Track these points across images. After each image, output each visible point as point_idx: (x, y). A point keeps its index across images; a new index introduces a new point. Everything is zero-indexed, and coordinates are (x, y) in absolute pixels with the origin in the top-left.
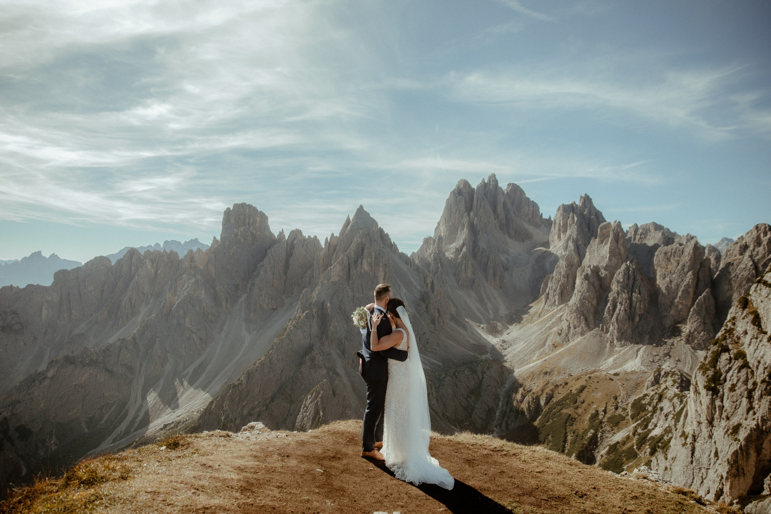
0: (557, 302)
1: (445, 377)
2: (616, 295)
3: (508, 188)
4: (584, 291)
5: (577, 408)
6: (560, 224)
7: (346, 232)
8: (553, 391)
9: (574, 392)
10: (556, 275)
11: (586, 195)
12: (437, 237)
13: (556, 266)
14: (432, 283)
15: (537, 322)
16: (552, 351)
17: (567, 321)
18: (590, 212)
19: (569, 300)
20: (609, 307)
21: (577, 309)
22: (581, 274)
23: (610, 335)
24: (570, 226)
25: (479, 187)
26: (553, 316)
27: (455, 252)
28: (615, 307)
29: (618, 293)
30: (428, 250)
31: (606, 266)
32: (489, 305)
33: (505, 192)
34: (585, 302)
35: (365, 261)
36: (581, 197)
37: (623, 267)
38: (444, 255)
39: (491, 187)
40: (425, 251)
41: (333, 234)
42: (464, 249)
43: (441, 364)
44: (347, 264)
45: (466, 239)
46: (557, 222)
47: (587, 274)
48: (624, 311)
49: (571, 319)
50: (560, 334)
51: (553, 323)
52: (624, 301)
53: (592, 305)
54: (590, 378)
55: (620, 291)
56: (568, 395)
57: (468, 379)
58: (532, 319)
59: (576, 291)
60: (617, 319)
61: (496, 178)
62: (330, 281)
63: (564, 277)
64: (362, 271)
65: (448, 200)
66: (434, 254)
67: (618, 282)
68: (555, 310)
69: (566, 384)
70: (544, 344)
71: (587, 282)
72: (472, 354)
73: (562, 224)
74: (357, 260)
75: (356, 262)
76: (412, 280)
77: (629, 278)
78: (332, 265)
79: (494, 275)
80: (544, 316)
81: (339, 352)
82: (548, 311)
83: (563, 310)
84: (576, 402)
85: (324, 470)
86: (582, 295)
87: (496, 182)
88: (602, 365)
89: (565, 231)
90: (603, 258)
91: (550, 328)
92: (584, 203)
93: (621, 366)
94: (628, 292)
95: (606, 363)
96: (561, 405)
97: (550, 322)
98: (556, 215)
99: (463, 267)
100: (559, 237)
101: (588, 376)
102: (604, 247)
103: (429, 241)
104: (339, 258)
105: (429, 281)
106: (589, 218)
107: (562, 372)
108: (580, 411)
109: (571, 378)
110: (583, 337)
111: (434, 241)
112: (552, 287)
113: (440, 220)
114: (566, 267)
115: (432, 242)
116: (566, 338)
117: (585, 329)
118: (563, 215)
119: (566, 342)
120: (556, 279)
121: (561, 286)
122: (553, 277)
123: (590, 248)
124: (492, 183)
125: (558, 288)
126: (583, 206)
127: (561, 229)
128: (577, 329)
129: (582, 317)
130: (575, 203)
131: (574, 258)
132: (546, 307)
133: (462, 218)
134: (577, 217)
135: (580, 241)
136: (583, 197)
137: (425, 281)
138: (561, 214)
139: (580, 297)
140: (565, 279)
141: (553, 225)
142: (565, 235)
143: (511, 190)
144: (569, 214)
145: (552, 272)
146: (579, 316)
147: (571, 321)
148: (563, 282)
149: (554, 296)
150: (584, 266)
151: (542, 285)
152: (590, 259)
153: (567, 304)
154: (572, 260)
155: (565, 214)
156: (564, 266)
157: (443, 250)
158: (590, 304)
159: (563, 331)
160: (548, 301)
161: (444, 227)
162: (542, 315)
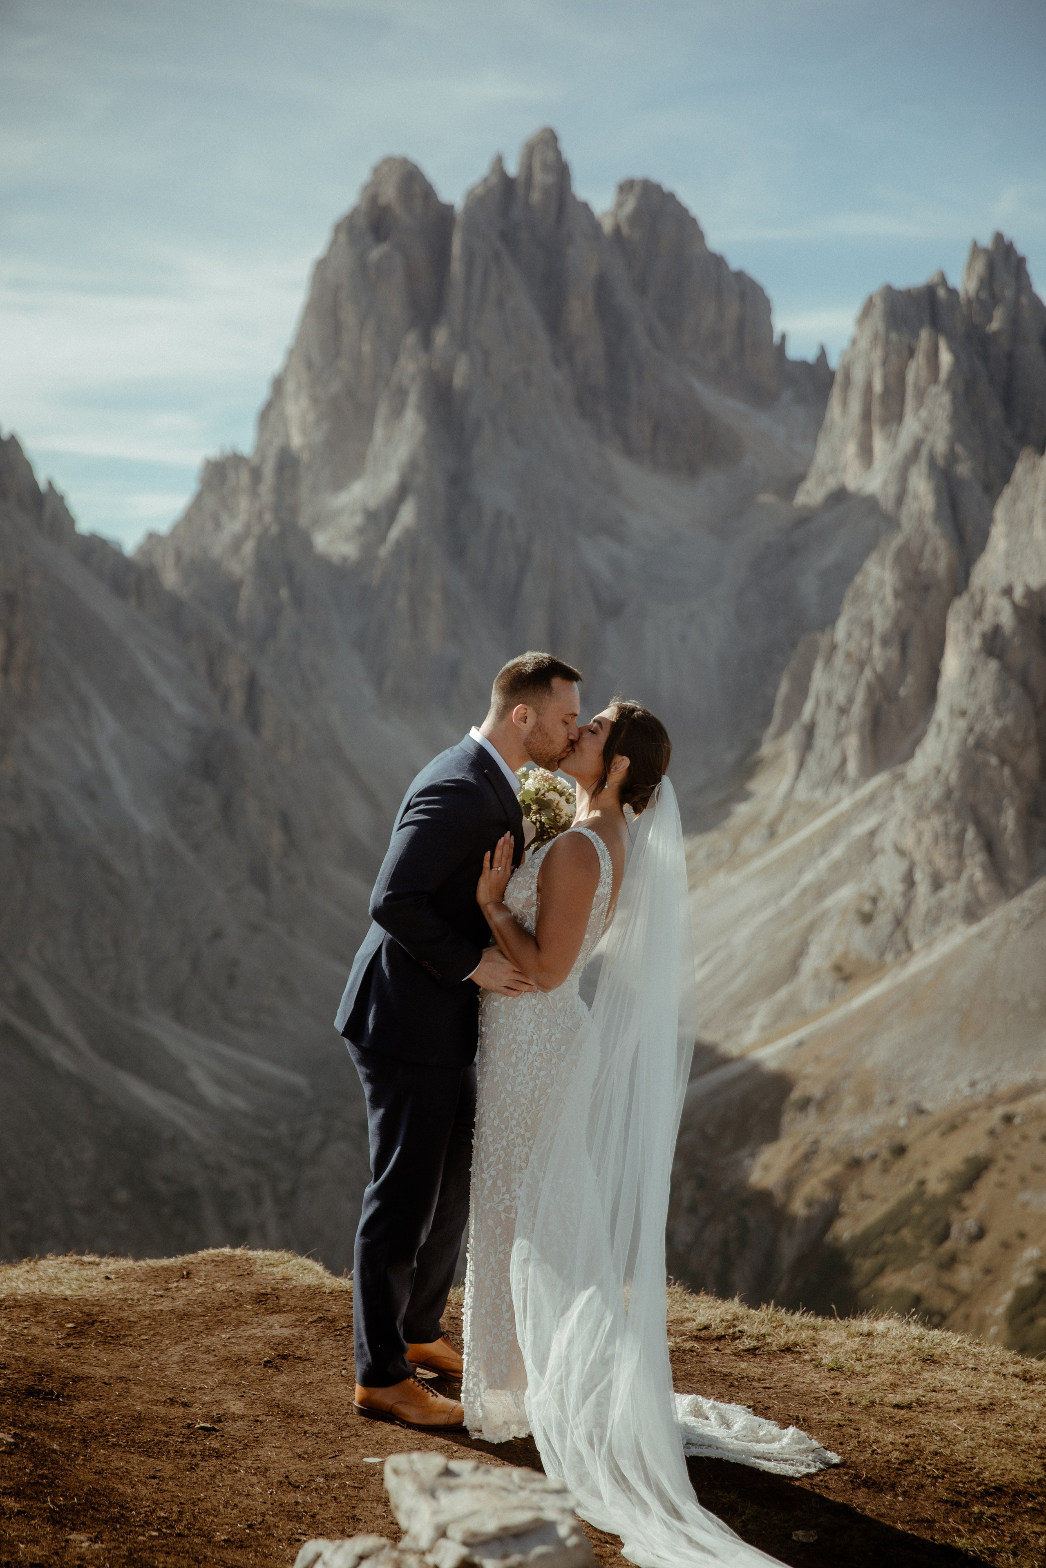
0: (852, 767)
3: (620, 205)
4: (981, 709)
5: (950, 1263)
6: (869, 387)
8: (836, 1186)
9: (937, 1187)
10: (849, 635)
11: (999, 238)
12: (272, 454)
13: (850, 594)
14: (252, 686)
15: (758, 864)
16: (832, 997)
17: (901, 852)
18: (1014, 320)
19: (910, 755)
21: (948, 794)
22: (968, 631)
24: (921, 395)
25: (474, 201)
26: (833, 832)
27: (361, 531)
30: (225, 518)
33: (607, 226)
34: (986, 764)
36: (976, 250)
38: (307, 543)
39: (536, 197)
40: (210, 526)
42: (407, 515)
43: (299, 1080)
45: (412, 467)
46: (858, 375)
47: (997, 630)
49: (919, 841)
50: (867, 918)
51: (835, 867)
53: (1018, 777)
54: (1008, 1119)
56: (907, 1204)
58: (734, 851)
59: (941, 712)
61: (558, 153)
63: (885, 642)
65: (321, 266)
66: (259, 540)
68: (846, 804)
69: (900, 1151)
70: (793, 968)
71: (993, 665)
73: (878, 386)
76: (149, 669)
80: (790, 833)
82: (812, 809)
83: (880, 802)
84: (945, 1235)
85: (15, 1435)
86: (970, 730)
87: (563, 173)
89: (894, 416)
91: (821, 890)
92: (989, 281)
96: (877, 1253)
97: (822, 864)
98: (854, 342)
99: (402, 602)
100: (866, 452)
101: (1000, 1111)
103: (230, 474)
105: (234, 676)
106: (1010, 356)
107: (880, 1098)
108: (963, 1276)
109: (921, 1123)
110: (975, 929)
111: (256, 474)
112: (829, 696)
113: (286, 369)
114: (897, 595)
115: (245, 478)
116: (899, 936)
117: (983, 890)
118: (887, 342)
119: (898, 954)
120: (848, 655)
121: (870, 690)
122: (834, 647)
123: (1014, 501)
124: (540, 178)
125: (860, 696)
126: (984, 295)
127: (877, 409)
128: (945, 893)
129: (970, 834)
130: (943, 280)
131: (935, 554)
132: (802, 793)
133: (395, 358)
134: (953, 350)
135: (964, 469)
136: (985, 251)
137: (214, 680)
138: (875, 337)
139: (964, 741)
140: (893, 653)
141: (836, 392)
142: (892, 438)
143: (635, 219)
144: (916, 335)
145: (829, 621)
146: (954, 829)
147: (919, 856)
148: (880, 667)
149: (840, 736)
150: (983, 591)
151: (784, 687)
152: (1009, 554)
153: (901, 777)
154: (924, 566)
155: (894, 336)
156: (888, 591)
157: (303, 521)
158: (1007, 771)
159: (881, 905)
160: (811, 761)
161: (304, 402)
162: (782, 829)
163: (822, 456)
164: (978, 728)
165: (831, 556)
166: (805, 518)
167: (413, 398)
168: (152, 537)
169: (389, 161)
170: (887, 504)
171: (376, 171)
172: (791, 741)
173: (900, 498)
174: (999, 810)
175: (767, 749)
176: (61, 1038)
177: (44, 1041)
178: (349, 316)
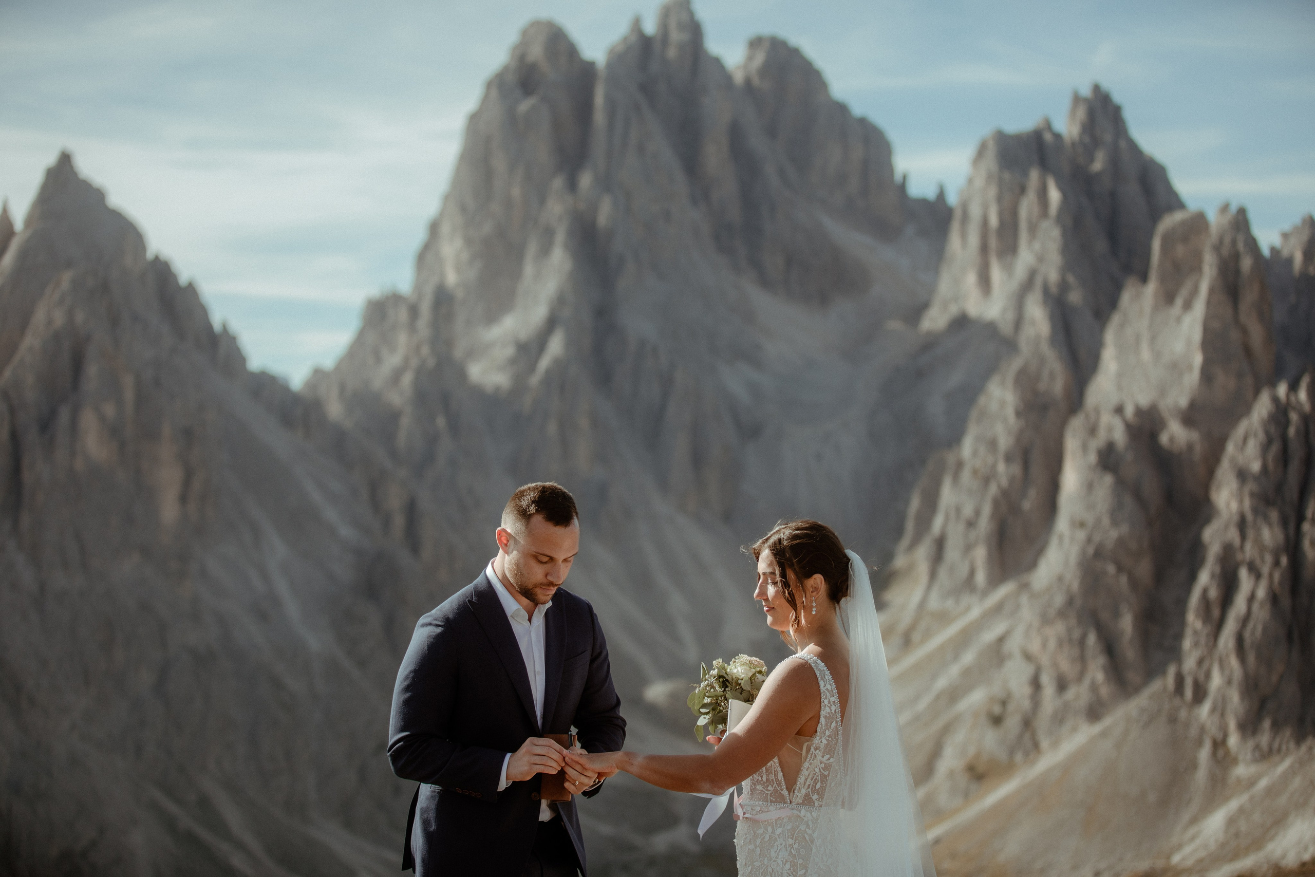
0: (981, 577)
2: (1233, 535)
3: (750, 58)
4: (1098, 521)
6: (985, 222)
10: (975, 453)
11: (1097, 88)
13: (974, 414)
14: (411, 510)
16: (965, 797)
17: (1028, 657)
18: (1115, 162)
19: (1033, 565)
20: (1205, 591)
21: (1070, 601)
22: (1085, 448)
23: (1213, 710)
24: (1033, 229)
25: (617, 58)
26: (965, 641)
27: (513, 361)
28: (1229, 585)
29: (1242, 525)
31: (1193, 405)
32: (677, 603)
33: (739, 77)
34: (1104, 573)
35: (89, 421)
36: (1077, 99)
37: (1262, 407)
38: (462, 375)
39: (672, 54)
40: (370, 360)
42: (556, 346)
45: (560, 301)
46: (975, 211)
47: (1110, 445)
48: (1268, 607)
49: (1044, 645)
50: (997, 721)
51: (967, 673)
52: (1269, 558)
53: (1134, 583)
55: (1249, 517)
59: (1062, 524)
60: (1240, 640)
61: (691, 14)
63: (1008, 458)
64: (79, 465)
65: (474, 119)
66: (417, 372)
67: (1242, 475)
68: (975, 613)
70: (930, 771)
71: (1108, 479)
73: (994, 221)
74: (54, 413)
75: (46, 425)
76: (317, 498)
77: (1284, 457)
79: (698, 459)
80: (924, 640)
82: (943, 618)
83: (1007, 610)
86: (1089, 540)
87: (695, 30)
88: (1180, 847)
89: (1009, 248)
90: (1176, 368)
91: (953, 694)
92: (1090, 126)
93: (1257, 843)
94: (1284, 522)
95: (1193, 838)
97: (955, 670)
98: (970, 181)
99: (552, 428)
100: (985, 282)
102: (1179, 320)
103: (391, 312)
105: (394, 500)
106: (1112, 194)
110: (1097, 728)
111: (414, 311)
112: (958, 510)
113: (442, 213)
114: (1018, 414)
115: (403, 315)
116: (1027, 736)
117: (1105, 691)
118: (1001, 183)
119: (1027, 754)
120: (975, 472)
121: (996, 504)
122: (960, 465)
123: (1122, 326)
124: (677, 36)
125: (987, 510)
126: (1087, 139)
127: (993, 242)
128: (1070, 694)
129: (1092, 639)
130: (1048, 125)
131: (1052, 376)
132: (934, 603)
133: (542, 201)
134: (1061, 188)
135: (1075, 297)
136: (1086, 100)
137: (376, 503)
138: (989, 177)
139: (1083, 552)
140: (1016, 469)
141: (955, 226)
142: (1009, 269)
143: (765, 71)
144: (1025, 174)
145: (955, 440)
146: (1077, 634)
147: (1045, 660)
148: (1004, 482)
149: (968, 548)
150: (1097, 411)
151: (915, 503)
152: (1120, 375)
153: (1025, 586)
154: (1042, 386)
155: (1007, 176)
156: (1010, 412)
157: (458, 353)
158: (1124, 580)
159: (1011, 707)
160: (943, 572)
161: (458, 243)
162: (916, 637)
163: (944, 287)
164: (1097, 538)
165: (956, 378)
166: (930, 343)
167: (560, 237)
168: (318, 374)
169: (536, 25)
170: (1006, 328)
171: (525, 33)
172: (922, 554)
173: (1018, 323)
174: (1117, 615)
175: (900, 562)
176: (240, 846)
177: (224, 847)
178: (500, 163)
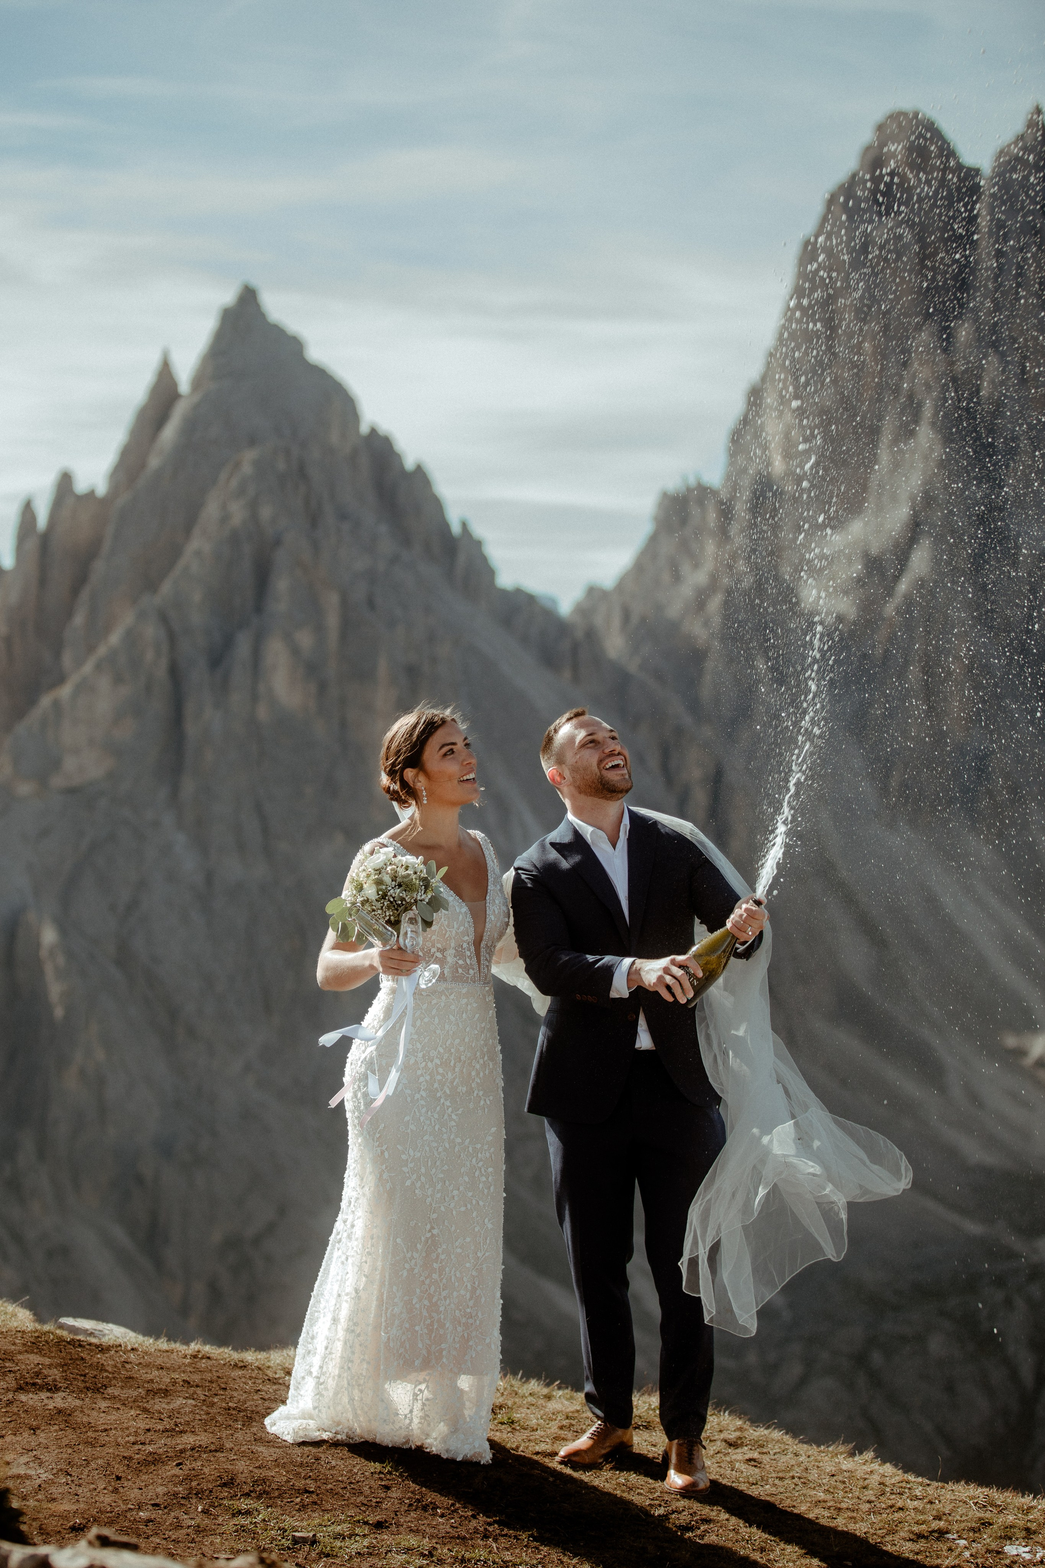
1: (803, 1381)
7: (154, 462)
12: (747, 485)
14: (718, 783)
25: (1006, 161)
27: (861, 582)
35: (276, 651)
38: (794, 600)
40: (666, 577)
41: (65, 481)
42: (921, 562)
44: (161, 672)
57: (950, 1388)
62: (57, 781)
64: (263, 713)
65: (811, 247)
66: (729, 592)
72: (974, 1228)
74: (229, 641)
75: (218, 658)
78: (61, 680)
81: (119, 1233)
103: (695, 511)
104: (108, 629)
105: (695, 769)
111: (726, 512)
113: (766, 376)
115: (712, 516)
133: (905, 360)
137: (669, 775)
157: (785, 570)
161: (789, 417)
167: (928, 413)
168: (594, 593)
169: (896, 117)
171: (881, 127)
178: (845, 309)
